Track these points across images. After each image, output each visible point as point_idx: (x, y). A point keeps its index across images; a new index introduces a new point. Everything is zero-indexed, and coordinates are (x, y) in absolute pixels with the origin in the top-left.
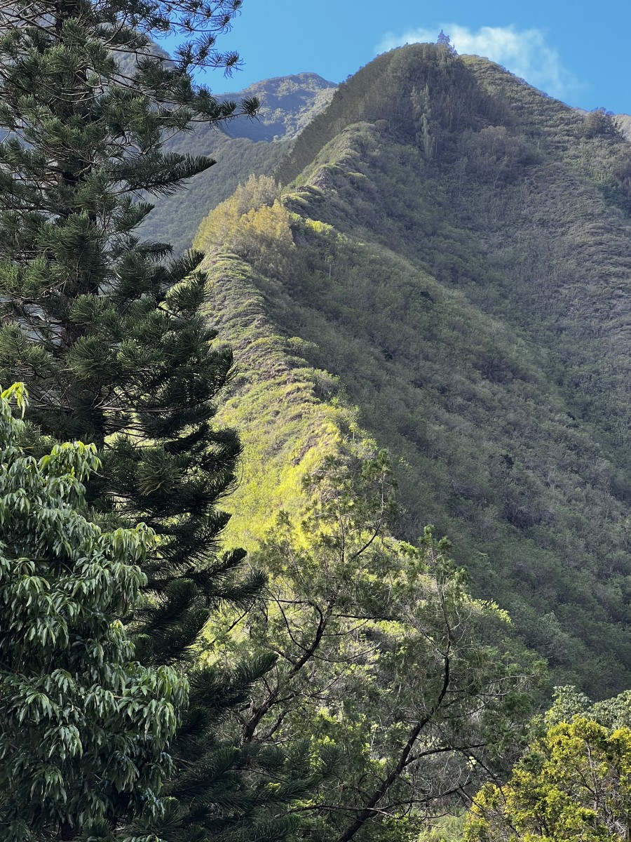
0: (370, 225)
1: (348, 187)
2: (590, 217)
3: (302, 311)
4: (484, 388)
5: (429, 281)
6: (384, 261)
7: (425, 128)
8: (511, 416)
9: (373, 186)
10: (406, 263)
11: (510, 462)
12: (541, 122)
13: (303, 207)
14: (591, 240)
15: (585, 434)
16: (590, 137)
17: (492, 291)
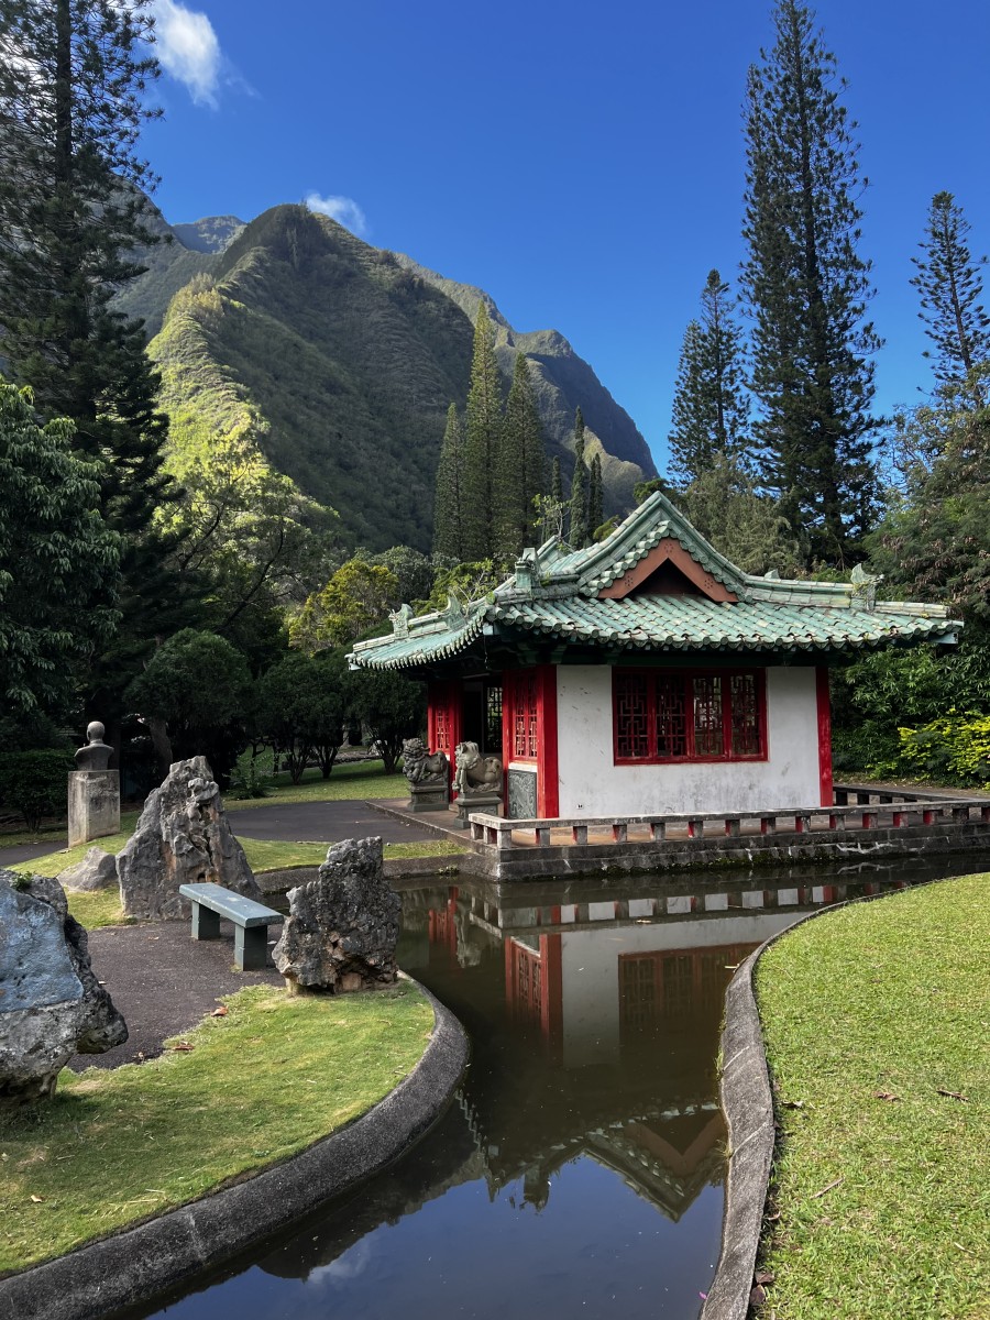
0: (265, 305)
1: (253, 283)
2: (381, 308)
3: (229, 351)
4: (327, 397)
5: (297, 338)
6: (273, 326)
7: (295, 252)
8: (341, 412)
9: (267, 283)
10: (285, 328)
11: (340, 436)
12: (356, 254)
13: (228, 293)
14: (382, 320)
15: (378, 423)
16: (382, 264)
17: (331, 345)
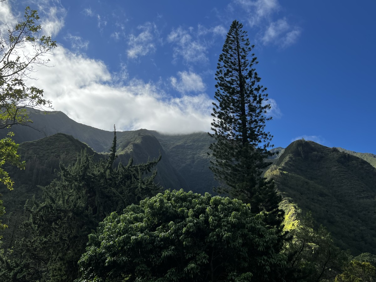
0: (294, 171)
1: (290, 165)
2: (335, 166)
3: (285, 187)
4: (320, 198)
5: (307, 180)
6: (298, 177)
7: (302, 154)
8: (326, 203)
9: (294, 165)
10: (302, 177)
11: (327, 211)
12: (323, 150)
13: (282, 169)
14: (336, 170)
15: (341, 205)
16: (333, 152)
17: (319, 181)
